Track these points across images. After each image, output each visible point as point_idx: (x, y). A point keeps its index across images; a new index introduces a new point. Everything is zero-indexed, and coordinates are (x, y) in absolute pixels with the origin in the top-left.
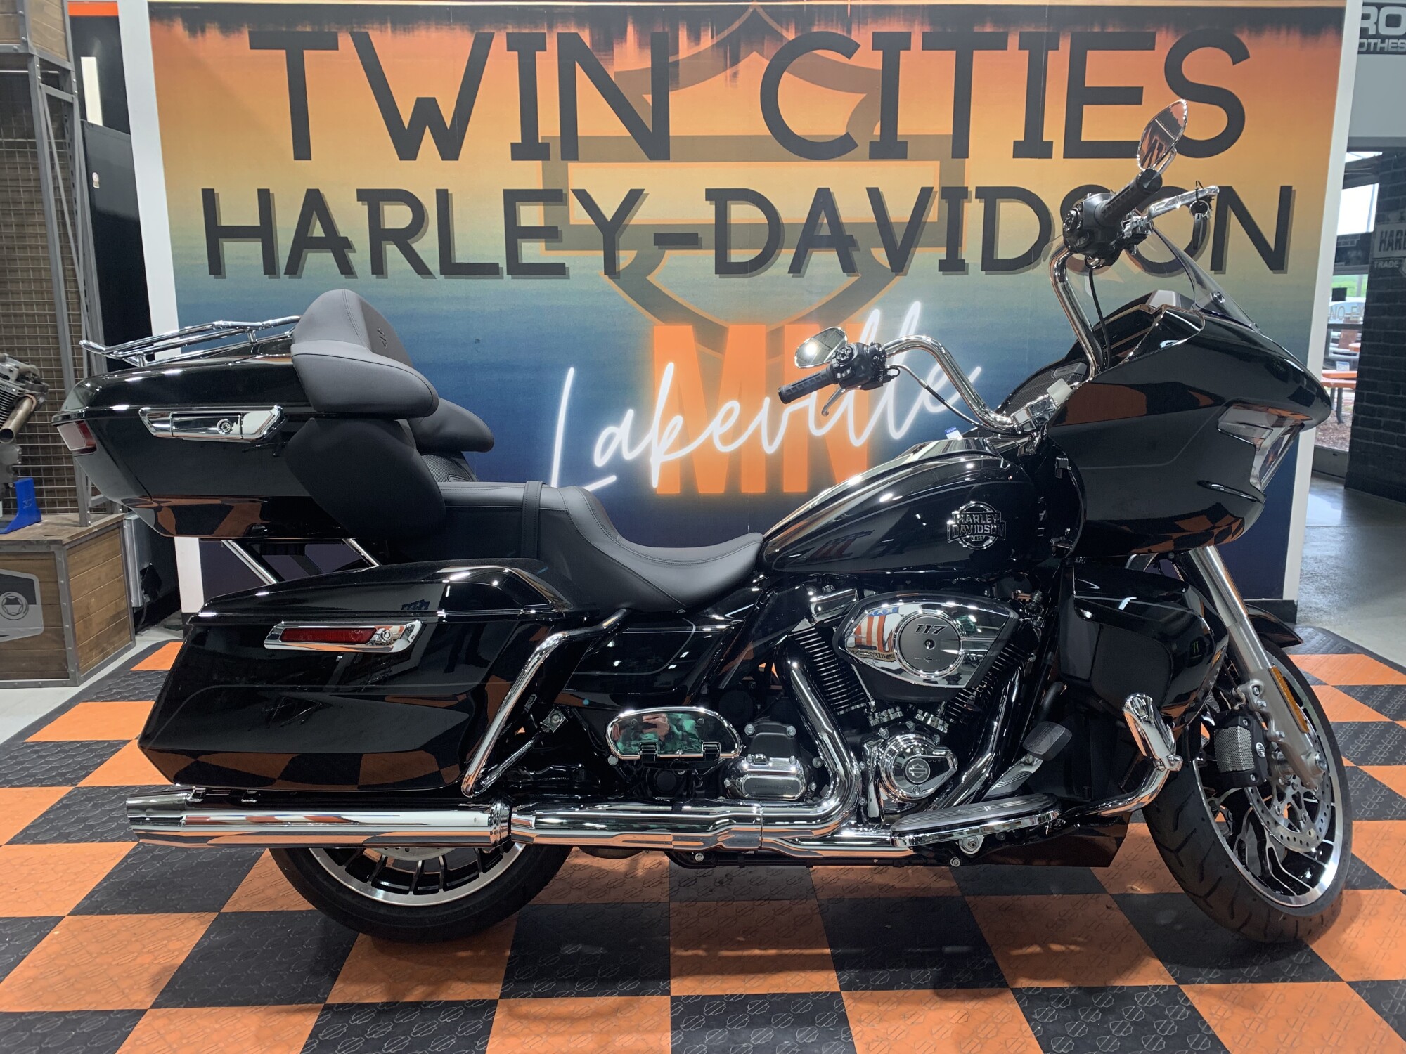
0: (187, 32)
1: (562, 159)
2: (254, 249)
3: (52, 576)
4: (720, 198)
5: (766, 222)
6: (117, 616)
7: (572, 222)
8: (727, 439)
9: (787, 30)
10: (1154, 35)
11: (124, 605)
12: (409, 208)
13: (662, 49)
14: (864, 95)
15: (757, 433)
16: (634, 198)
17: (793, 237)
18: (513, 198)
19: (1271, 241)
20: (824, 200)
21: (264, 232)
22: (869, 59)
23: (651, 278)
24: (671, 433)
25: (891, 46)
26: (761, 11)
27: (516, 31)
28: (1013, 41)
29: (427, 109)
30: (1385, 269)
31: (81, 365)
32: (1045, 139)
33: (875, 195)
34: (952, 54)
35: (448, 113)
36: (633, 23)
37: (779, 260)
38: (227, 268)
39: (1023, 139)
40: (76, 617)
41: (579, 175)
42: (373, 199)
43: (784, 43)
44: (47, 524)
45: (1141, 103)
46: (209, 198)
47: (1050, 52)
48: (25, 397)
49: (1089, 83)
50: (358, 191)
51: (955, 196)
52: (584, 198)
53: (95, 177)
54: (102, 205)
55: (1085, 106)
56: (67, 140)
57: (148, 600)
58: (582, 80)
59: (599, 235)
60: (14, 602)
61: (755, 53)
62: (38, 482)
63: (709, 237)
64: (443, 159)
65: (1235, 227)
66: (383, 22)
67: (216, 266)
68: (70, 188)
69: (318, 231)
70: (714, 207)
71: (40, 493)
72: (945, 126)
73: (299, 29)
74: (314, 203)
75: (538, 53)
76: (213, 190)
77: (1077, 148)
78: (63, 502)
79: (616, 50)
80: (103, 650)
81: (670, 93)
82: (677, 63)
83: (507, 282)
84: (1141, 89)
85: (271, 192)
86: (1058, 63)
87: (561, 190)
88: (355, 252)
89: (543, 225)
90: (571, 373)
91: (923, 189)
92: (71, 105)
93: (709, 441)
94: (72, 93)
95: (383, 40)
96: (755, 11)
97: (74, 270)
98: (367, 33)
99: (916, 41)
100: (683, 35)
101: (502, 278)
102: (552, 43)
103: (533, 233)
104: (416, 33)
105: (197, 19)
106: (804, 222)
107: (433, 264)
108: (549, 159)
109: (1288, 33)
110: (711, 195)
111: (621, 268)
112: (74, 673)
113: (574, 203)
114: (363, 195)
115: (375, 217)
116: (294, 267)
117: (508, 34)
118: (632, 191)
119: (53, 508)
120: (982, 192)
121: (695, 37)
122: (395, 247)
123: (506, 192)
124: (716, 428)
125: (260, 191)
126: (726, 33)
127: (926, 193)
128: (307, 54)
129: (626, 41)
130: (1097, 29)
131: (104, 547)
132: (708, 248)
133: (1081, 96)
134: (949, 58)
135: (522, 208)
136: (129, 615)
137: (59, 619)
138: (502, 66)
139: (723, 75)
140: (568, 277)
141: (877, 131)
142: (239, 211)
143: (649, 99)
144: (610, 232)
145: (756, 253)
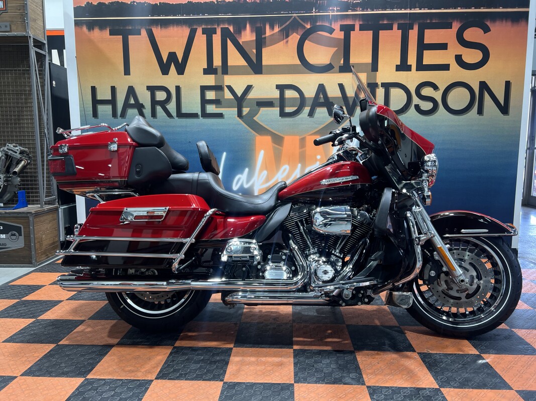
0: (87, 30)
1: (222, 74)
2: (109, 108)
3: (27, 226)
4: (281, 88)
5: (299, 97)
6: (54, 243)
7: (225, 98)
9: (307, 24)
10: (452, 22)
11: (57, 239)
12: (165, 93)
13: (260, 32)
14: (337, 48)
16: (249, 88)
17: (310, 103)
18: (204, 89)
19: (502, 102)
20: (321, 88)
21: (113, 102)
22: (339, 35)
23: (255, 118)
24: (262, 177)
25: (347, 30)
26: (297, 17)
27: (205, 27)
28: (395, 26)
29: (172, 56)
32: (408, 64)
33: (341, 87)
34: (371, 33)
35: (180, 57)
36: (250, 23)
37: (304, 111)
38: (99, 115)
39: (399, 64)
40: (36, 241)
41: (228, 80)
42: (152, 89)
43: (306, 29)
44: (29, 207)
45: (447, 49)
46: (94, 89)
47: (410, 31)
48: (22, 160)
49: (426, 42)
50: (147, 86)
51: (373, 86)
52: (230, 88)
53: (54, 82)
54: (59, 94)
55: (424, 51)
58: (230, 44)
59: (236, 102)
60: (14, 235)
61: (295, 33)
62: (28, 193)
63: (277, 103)
64: (178, 74)
65: (487, 97)
66: (157, 25)
67: (95, 114)
68: (43, 86)
69: (132, 101)
70: (278, 91)
71: (29, 197)
72: (368, 59)
73: (127, 28)
74: (131, 91)
75: (213, 35)
76: (95, 87)
77: (421, 67)
78: (37, 201)
79: (243, 33)
80: (47, 255)
81: (263, 49)
82: (265, 37)
83: (201, 120)
84: (447, 44)
85: (116, 87)
86: (413, 34)
87: (221, 86)
88: (145, 109)
89: (214, 98)
90: (225, 154)
92: (45, 56)
94: (46, 52)
95: (157, 32)
96: (295, 18)
98: (151, 29)
99: (357, 27)
100: (268, 27)
101: (199, 118)
102: (219, 31)
103: (211, 102)
104: (169, 28)
105: (91, 26)
106: (314, 96)
107: (174, 113)
108: (217, 74)
109: (506, 22)
110: (278, 87)
111: (244, 115)
112: (34, 263)
113: (226, 90)
114: (149, 88)
115: (153, 96)
116: (123, 115)
117: (203, 28)
118: (248, 86)
119: (32, 203)
120: (383, 85)
121: (272, 28)
122: (160, 107)
123: (201, 87)
124: (280, 176)
125: (111, 87)
126: (284, 26)
128: (130, 37)
129: (246, 30)
130: (428, 21)
131: (49, 217)
132: (277, 107)
133: (422, 47)
134: (370, 34)
135: (207, 92)
136: (59, 244)
137: (30, 242)
138: (200, 40)
139: (282, 42)
140: (224, 118)
141: (342, 62)
142: (104, 94)
143: (255, 51)
144: (240, 101)
145: (295, 109)
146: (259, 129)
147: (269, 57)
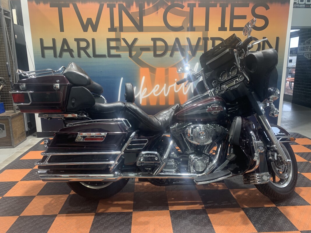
0: (36, 4)
1: (120, 31)
2: (52, 51)
3: (8, 124)
4: (154, 40)
5: (164, 45)
6: (22, 133)
7: (122, 45)
8: (156, 93)
9: (169, 3)
10: (249, 4)
11: (24, 130)
12: (86, 43)
13: (141, 7)
14: (185, 17)
15: (163, 92)
16: (135, 40)
17: (170, 49)
18: (109, 40)
20: (177, 40)
21: (54, 48)
22: (187, 9)
23: (139, 58)
24: (144, 92)
25: (192, 6)
27: (109, 3)
28: (218, 5)
29: (89, 20)
30: (300, 55)
31: (14, 77)
32: (225, 27)
35: (94, 21)
36: (135, 1)
37: (167, 54)
38: (46, 56)
39: (220, 27)
40: (13, 133)
41: (123, 35)
42: (78, 40)
43: (168, 6)
44: (6, 113)
45: (246, 19)
46: (41, 40)
47: (226, 8)
48: (1, 85)
49: (235, 14)
50: (75, 39)
51: (206, 39)
52: (124, 40)
53: (16, 36)
54: (18, 42)
56: (9, 28)
57: (29, 129)
58: (124, 14)
59: (128, 48)
61: (162, 8)
62: (4, 103)
63: (152, 49)
64: (93, 31)
65: (267, 46)
66: (79, 1)
67: (43, 55)
68: (10, 38)
69: (66, 48)
70: (153, 42)
71: (5, 106)
72: (203, 24)
73: (61, 3)
74: (65, 41)
75: (114, 8)
76: (42, 39)
77: (232, 29)
78: (10, 108)
79: (131, 7)
80: (20, 140)
81: (143, 17)
82: (145, 10)
83: (108, 59)
84: (246, 16)
85: (55, 39)
86: (228, 10)
87: (119, 38)
88: (74, 52)
89: (115, 46)
90: (122, 78)
91: (199, 38)
92: (10, 20)
93: (153, 93)
94: (10, 17)
95: (79, 5)
97: (11, 56)
98: (76, 4)
99: (197, 5)
100: (146, 4)
101: (106, 58)
102: (117, 6)
103: (113, 48)
104: (87, 4)
106: (173, 45)
107: (91, 55)
108: (116, 31)
109: (278, 3)
110: (152, 39)
111: (133, 55)
112: (13, 145)
113: (122, 41)
114: (76, 40)
115: (78, 45)
116: (61, 56)
117: (107, 4)
118: (135, 39)
119: (8, 109)
120: (212, 39)
121: (149, 5)
122: (83, 51)
123: (107, 39)
124: (154, 91)
125: (53, 39)
126: (155, 3)
127: (199, 39)
128: (63, 8)
129: (133, 5)
130: (236, 3)
131: (19, 118)
132: (152, 51)
133: (233, 17)
134: (204, 9)
135: (111, 42)
136: (25, 133)
137: (10, 133)
138: (106, 11)
139: (155, 13)
140: (121, 58)
141: (189, 25)
142: (48, 43)
143: (138, 18)
144: (130, 47)
145: (163, 52)
146: (142, 64)
147: (147, 22)
